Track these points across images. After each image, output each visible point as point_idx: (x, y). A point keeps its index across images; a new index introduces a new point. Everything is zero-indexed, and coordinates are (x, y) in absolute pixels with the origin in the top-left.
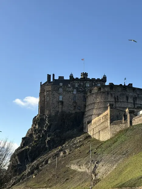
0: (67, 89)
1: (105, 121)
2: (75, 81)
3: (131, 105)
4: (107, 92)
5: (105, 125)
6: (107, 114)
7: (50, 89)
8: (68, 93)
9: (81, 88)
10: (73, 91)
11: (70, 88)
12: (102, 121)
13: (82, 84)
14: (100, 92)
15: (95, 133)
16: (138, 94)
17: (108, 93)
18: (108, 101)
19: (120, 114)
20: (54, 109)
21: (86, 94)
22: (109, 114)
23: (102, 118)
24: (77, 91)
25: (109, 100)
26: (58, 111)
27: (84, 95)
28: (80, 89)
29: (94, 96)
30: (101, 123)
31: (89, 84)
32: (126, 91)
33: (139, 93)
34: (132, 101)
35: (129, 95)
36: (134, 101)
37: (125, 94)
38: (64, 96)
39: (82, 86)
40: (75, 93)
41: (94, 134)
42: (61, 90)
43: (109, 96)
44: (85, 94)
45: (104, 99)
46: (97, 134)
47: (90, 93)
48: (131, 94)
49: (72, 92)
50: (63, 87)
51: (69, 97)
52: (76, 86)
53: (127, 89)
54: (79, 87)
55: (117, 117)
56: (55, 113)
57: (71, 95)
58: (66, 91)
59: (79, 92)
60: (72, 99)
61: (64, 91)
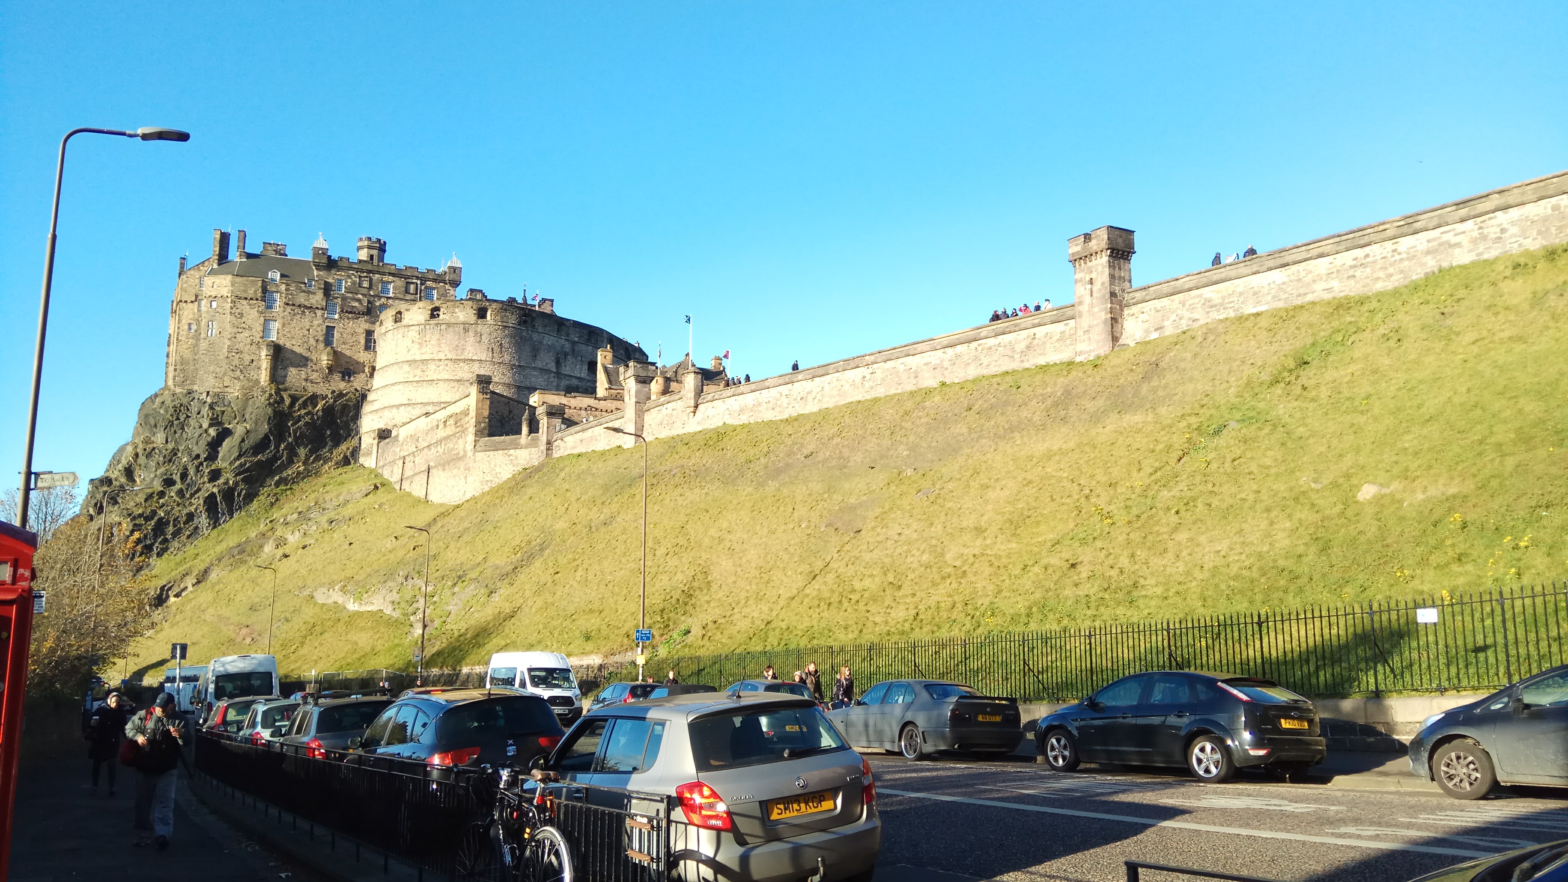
0: (302, 299)
1: (454, 435)
2: (334, 270)
3: (549, 378)
4: (462, 326)
5: (453, 449)
6: (466, 413)
7: (225, 292)
8: (304, 313)
9: (359, 300)
10: (324, 309)
11: (311, 296)
12: (441, 433)
13: (363, 284)
14: (437, 324)
15: (408, 473)
16: (574, 343)
17: (466, 330)
18: (464, 361)
19: (510, 412)
20: (238, 373)
21: (378, 323)
22: (473, 413)
23: (445, 422)
24: (342, 311)
25: (470, 356)
26: (257, 382)
27: (367, 326)
28: (356, 304)
29: (413, 333)
30: (439, 442)
31: (391, 285)
32: (534, 326)
33: (576, 339)
34: (552, 367)
35: (541, 342)
36: (558, 363)
37: (526, 340)
38: (284, 325)
39: (365, 291)
41: (407, 478)
42: (273, 299)
43: (471, 338)
44: (374, 323)
45: (450, 351)
46: (417, 478)
47: (396, 322)
48: (549, 340)
49: (320, 312)
50: (283, 287)
51: (308, 330)
52: (340, 289)
53: (538, 323)
54: (350, 295)
55: (499, 424)
56: (243, 387)
57: (316, 323)
58: (294, 305)
59: (350, 316)
60: (317, 341)
61: (288, 304)
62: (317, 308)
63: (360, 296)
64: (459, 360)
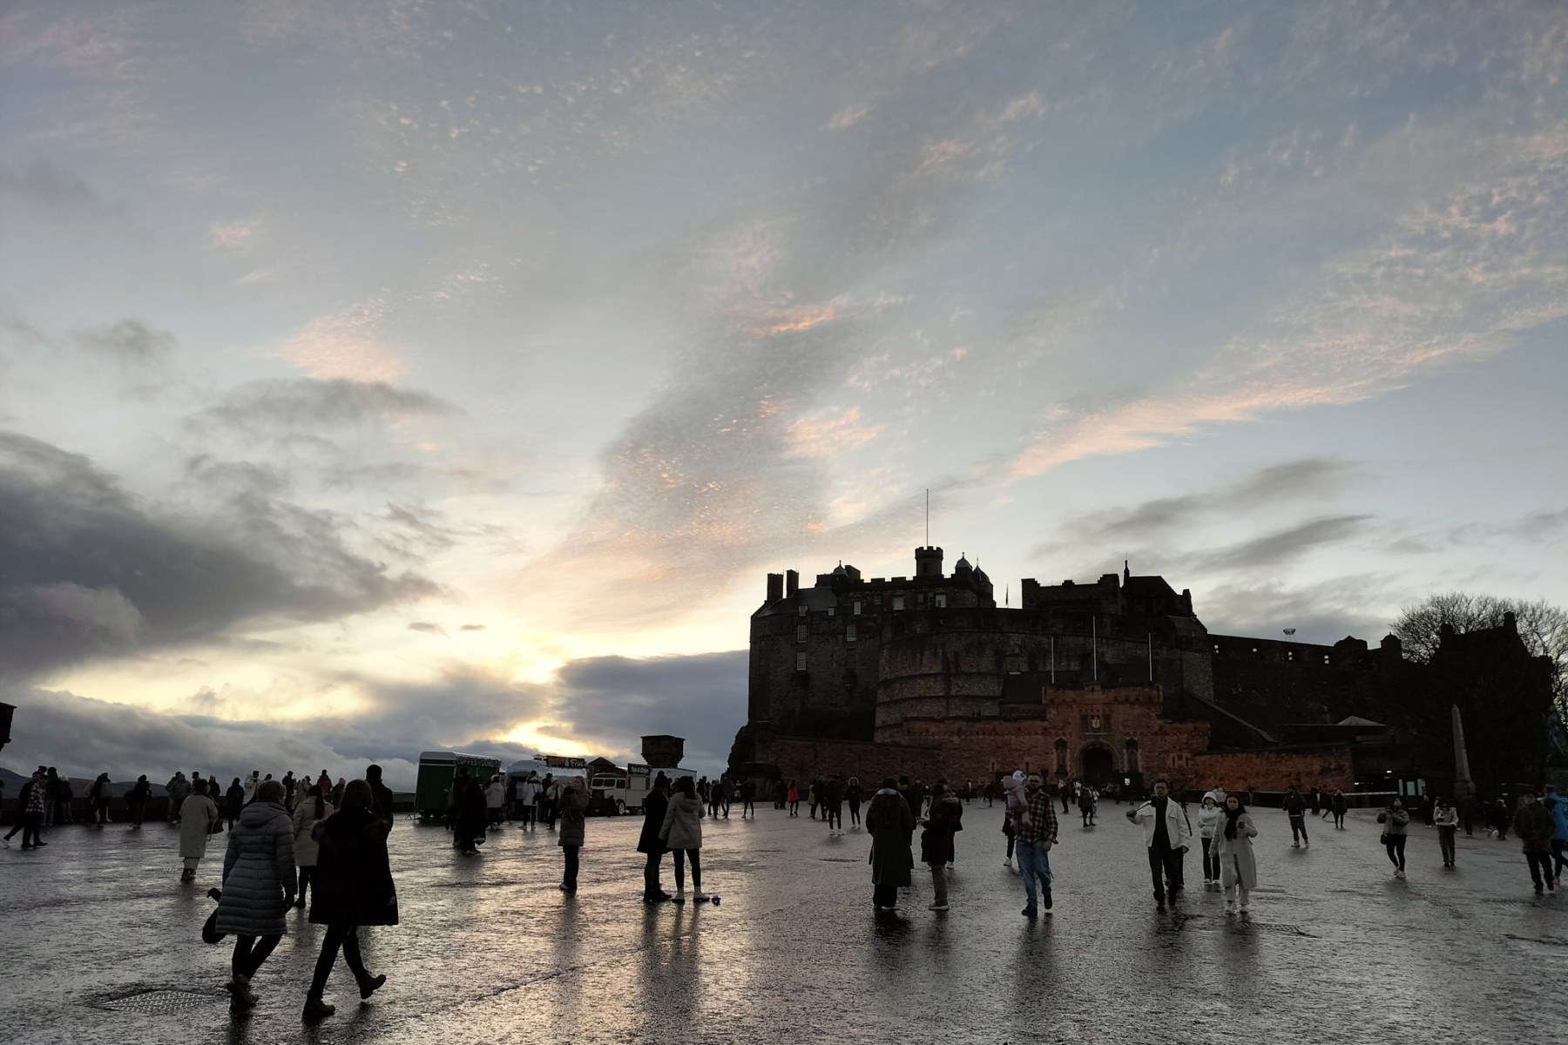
0: (822, 626)
2: (851, 594)
8: (828, 640)
9: (873, 620)
10: (844, 633)
11: (832, 623)
13: (877, 602)
24: (858, 634)
28: (870, 624)
31: (901, 599)
38: (811, 654)
40: (854, 639)
42: (802, 631)
43: (927, 653)
49: (840, 637)
50: (809, 620)
51: (832, 656)
52: (857, 611)
54: (866, 615)
57: (837, 648)
58: (818, 634)
59: (867, 636)
60: (840, 665)
61: (814, 634)
62: (838, 633)
63: (875, 615)
64: (917, 676)
